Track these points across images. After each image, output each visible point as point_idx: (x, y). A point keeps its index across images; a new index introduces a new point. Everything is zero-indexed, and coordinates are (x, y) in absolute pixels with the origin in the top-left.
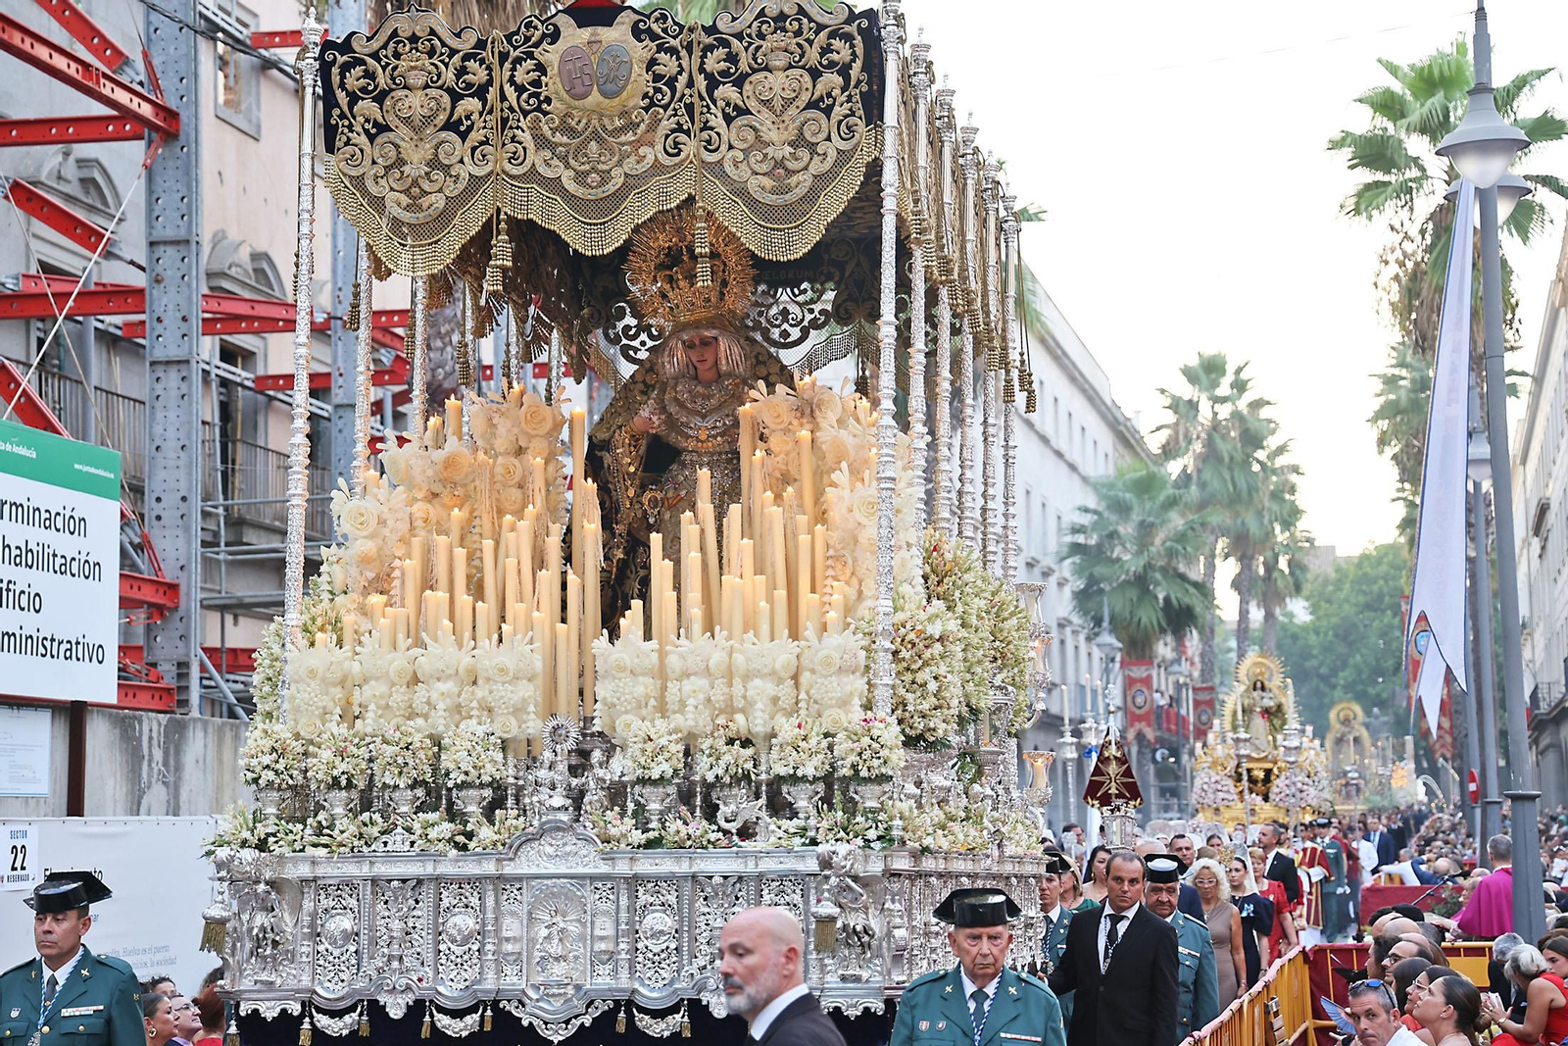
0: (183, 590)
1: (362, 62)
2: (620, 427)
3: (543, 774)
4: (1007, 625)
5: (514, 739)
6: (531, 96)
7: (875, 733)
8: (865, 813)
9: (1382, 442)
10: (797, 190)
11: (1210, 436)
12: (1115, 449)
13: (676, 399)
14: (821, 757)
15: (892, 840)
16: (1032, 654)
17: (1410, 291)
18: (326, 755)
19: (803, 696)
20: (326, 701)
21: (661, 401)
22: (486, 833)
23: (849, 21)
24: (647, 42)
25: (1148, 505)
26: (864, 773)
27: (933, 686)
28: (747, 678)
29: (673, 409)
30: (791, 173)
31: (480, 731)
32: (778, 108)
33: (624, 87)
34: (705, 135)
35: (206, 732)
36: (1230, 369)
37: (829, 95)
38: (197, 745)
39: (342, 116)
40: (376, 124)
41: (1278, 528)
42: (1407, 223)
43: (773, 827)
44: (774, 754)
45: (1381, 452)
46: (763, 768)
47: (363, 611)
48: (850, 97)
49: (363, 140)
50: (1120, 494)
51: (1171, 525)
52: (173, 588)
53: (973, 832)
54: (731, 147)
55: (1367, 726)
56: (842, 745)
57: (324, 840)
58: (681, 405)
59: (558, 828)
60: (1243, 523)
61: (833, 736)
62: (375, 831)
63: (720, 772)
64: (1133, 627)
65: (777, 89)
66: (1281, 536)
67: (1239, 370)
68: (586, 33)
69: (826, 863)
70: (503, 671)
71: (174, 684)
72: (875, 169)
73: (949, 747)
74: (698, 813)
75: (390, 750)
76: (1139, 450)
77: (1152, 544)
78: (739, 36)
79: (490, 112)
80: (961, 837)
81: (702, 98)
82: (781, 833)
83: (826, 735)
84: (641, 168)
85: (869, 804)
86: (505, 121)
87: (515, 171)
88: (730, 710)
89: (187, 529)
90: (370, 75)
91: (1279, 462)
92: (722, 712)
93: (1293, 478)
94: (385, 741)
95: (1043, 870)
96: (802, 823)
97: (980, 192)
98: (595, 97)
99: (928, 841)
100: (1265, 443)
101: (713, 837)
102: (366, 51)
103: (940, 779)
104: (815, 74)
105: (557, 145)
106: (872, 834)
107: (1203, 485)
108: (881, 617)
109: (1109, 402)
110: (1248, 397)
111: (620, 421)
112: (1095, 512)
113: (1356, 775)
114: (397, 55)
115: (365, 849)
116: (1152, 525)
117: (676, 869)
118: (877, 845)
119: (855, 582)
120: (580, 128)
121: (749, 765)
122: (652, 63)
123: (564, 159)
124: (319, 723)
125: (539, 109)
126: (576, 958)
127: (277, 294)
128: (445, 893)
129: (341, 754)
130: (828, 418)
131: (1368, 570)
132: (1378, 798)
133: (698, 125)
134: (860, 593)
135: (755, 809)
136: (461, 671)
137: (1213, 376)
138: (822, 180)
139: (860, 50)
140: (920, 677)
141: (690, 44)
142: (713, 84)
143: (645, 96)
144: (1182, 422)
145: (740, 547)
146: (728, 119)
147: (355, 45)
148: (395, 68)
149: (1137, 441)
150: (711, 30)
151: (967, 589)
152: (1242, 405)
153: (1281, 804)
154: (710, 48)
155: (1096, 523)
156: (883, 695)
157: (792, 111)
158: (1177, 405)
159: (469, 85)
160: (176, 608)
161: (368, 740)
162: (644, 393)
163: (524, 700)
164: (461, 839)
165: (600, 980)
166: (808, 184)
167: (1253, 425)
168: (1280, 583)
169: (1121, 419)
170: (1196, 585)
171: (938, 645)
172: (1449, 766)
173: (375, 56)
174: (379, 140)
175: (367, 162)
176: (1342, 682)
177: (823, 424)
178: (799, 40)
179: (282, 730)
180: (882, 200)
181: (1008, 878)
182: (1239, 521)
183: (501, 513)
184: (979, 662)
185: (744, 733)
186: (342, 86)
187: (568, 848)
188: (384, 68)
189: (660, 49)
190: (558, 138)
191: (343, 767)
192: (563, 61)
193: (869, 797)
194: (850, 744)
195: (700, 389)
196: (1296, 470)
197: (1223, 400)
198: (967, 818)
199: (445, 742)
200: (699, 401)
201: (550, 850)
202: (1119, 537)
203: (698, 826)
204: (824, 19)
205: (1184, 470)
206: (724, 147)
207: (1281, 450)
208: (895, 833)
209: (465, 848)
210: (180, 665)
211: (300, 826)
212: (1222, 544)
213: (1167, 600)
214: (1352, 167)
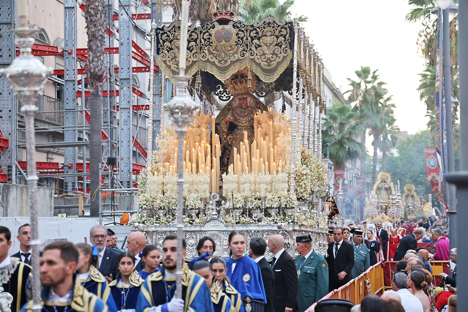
0: (10, 142)
1: (166, 33)
2: (222, 120)
3: (210, 206)
4: (320, 170)
5: (203, 198)
6: (208, 42)
7: (291, 197)
8: (288, 216)
9: (422, 96)
10: (273, 66)
11: (364, 94)
12: (333, 98)
13: (237, 113)
14: (278, 203)
15: (294, 222)
16: (326, 177)
17: (428, 45)
18: (158, 201)
19: (273, 188)
20: (157, 189)
21: (232, 113)
22: (197, 220)
23: (286, 24)
24: (236, 29)
25: (343, 117)
26: (288, 207)
27: (304, 186)
28: (259, 184)
29: (236, 115)
30: (271, 61)
31: (195, 196)
32: (268, 45)
33: (230, 40)
34: (250, 52)
35: (17, 189)
36: (372, 72)
37: (281, 42)
38: (14, 193)
39: (161, 46)
40: (169, 48)
41: (387, 125)
42: (428, 23)
43: (266, 219)
44: (266, 202)
45: (421, 100)
46: (263, 205)
47: (164, 167)
48: (286, 43)
49: (166, 52)
50: (334, 113)
51: (351, 124)
52: (6, 141)
53: (312, 221)
54: (257, 55)
55: (416, 191)
56: (283, 200)
57: (158, 222)
58: (238, 114)
59: (214, 219)
60: (376, 123)
61: (280, 198)
62: (170, 220)
63: (253, 206)
64: (337, 158)
65: (268, 41)
66: (388, 127)
67: (374, 72)
68: (221, 26)
69: (279, 227)
70: (200, 182)
71: (7, 173)
72: (292, 61)
73: (307, 201)
74: (248, 216)
75: (174, 200)
76: (341, 99)
77: (344, 130)
78: (259, 28)
79: (197, 45)
80: (310, 222)
81: (250, 43)
82: (268, 221)
83: (279, 198)
84: (235, 60)
85: (289, 214)
86: (201, 48)
87: (204, 60)
88: (255, 191)
89: (11, 121)
90: (168, 36)
91: (388, 103)
92: (253, 192)
93: (393, 108)
94: (172, 198)
95: (327, 232)
96: (273, 218)
97: (314, 59)
98: (223, 42)
99: (303, 223)
100: (383, 97)
101: (252, 221)
102: (167, 30)
103: (304, 208)
104: (277, 37)
105: (214, 54)
106: (290, 221)
107: (362, 111)
108: (292, 169)
109: (331, 83)
110: (377, 81)
111: (222, 118)
112: (325, 119)
113: (412, 207)
114: (175, 31)
115: (168, 224)
116: (344, 124)
117: (243, 229)
118: (291, 224)
119: (284, 160)
120: (220, 49)
121: (260, 205)
122: (238, 34)
123: (216, 57)
124: (156, 194)
125: (209, 45)
126: (219, 250)
127: (47, 43)
128: (187, 235)
129: (162, 201)
130: (276, 119)
131: (418, 139)
132: (419, 214)
133: (249, 49)
134: (286, 163)
135: (262, 215)
136: (190, 182)
137: (366, 74)
138: (279, 63)
139: (288, 32)
140: (301, 184)
141: (247, 29)
142: (252, 39)
143: (236, 42)
144: (355, 89)
145: (256, 152)
146: (256, 48)
147: (165, 29)
148: (174, 35)
149: (340, 96)
150: (252, 26)
151: (311, 162)
152: (376, 84)
153: (391, 216)
154: (252, 31)
155: (325, 123)
156: (292, 188)
157: (272, 46)
158: (354, 84)
159: (192, 39)
160: (7, 148)
161: (168, 198)
162: (228, 111)
163: (206, 188)
164: (191, 222)
165: (225, 255)
166: (276, 64)
167: (379, 91)
168: (388, 143)
169: (335, 89)
170: (359, 144)
171: (305, 176)
172: (443, 204)
173: (169, 31)
174: (170, 52)
175: (167, 57)
176: (409, 176)
177: (275, 121)
178: (274, 29)
179: (147, 195)
180: (293, 68)
181: (319, 233)
182: (374, 123)
183: (195, 142)
184: (314, 180)
185: (259, 196)
186: (161, 38)
187: (217, 224)
188: (172, 34)
189: (239, 30)
190: (214, 52)
191: (163, 204)
192: (216, 33)
193: (289, 212)
194: (285, 200)
195: (242, 110)
196: (393, 106)
197: (369, 82)
198: (311, 218)
199: (187, 198)
200: (243, 113)
201: (213, 225)
202: (333, 128)
203: (248, 219)
204: (280, 24)
205: (356, 106)
206: (255, 55)
207: (388, 99)
208: (296, 221)
209: (192, 224)
210: (9, 167)
211: (152, 218)
212: (368, 130)
213: (349, 148)
214: (410, 4)
